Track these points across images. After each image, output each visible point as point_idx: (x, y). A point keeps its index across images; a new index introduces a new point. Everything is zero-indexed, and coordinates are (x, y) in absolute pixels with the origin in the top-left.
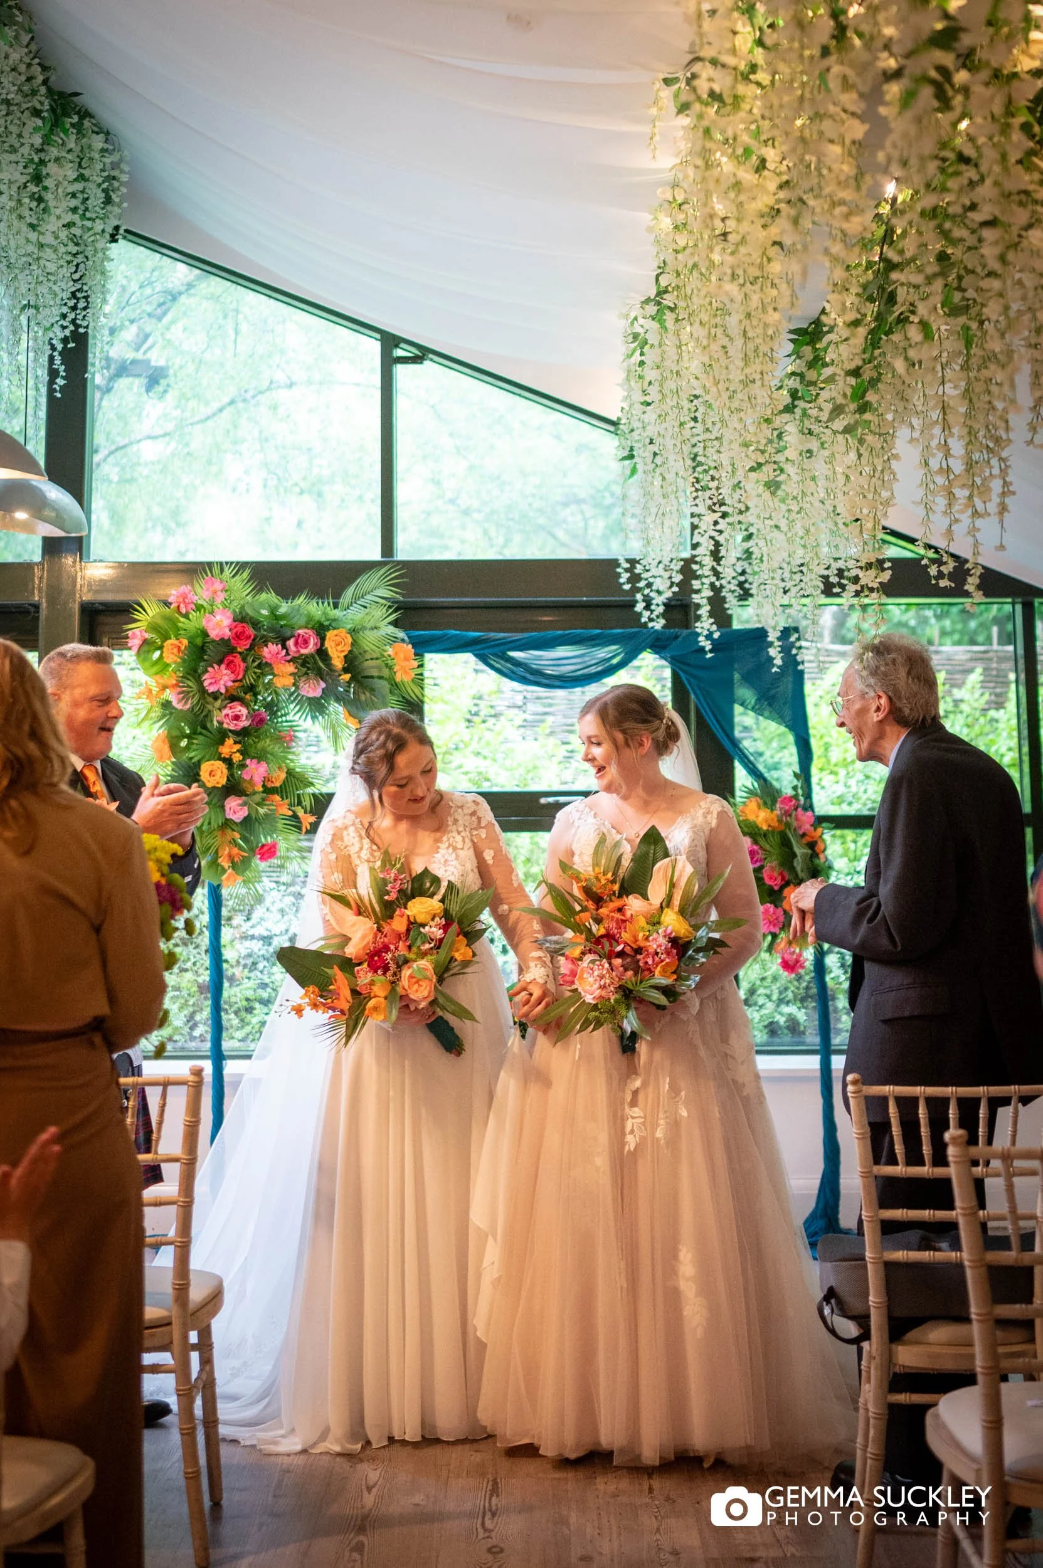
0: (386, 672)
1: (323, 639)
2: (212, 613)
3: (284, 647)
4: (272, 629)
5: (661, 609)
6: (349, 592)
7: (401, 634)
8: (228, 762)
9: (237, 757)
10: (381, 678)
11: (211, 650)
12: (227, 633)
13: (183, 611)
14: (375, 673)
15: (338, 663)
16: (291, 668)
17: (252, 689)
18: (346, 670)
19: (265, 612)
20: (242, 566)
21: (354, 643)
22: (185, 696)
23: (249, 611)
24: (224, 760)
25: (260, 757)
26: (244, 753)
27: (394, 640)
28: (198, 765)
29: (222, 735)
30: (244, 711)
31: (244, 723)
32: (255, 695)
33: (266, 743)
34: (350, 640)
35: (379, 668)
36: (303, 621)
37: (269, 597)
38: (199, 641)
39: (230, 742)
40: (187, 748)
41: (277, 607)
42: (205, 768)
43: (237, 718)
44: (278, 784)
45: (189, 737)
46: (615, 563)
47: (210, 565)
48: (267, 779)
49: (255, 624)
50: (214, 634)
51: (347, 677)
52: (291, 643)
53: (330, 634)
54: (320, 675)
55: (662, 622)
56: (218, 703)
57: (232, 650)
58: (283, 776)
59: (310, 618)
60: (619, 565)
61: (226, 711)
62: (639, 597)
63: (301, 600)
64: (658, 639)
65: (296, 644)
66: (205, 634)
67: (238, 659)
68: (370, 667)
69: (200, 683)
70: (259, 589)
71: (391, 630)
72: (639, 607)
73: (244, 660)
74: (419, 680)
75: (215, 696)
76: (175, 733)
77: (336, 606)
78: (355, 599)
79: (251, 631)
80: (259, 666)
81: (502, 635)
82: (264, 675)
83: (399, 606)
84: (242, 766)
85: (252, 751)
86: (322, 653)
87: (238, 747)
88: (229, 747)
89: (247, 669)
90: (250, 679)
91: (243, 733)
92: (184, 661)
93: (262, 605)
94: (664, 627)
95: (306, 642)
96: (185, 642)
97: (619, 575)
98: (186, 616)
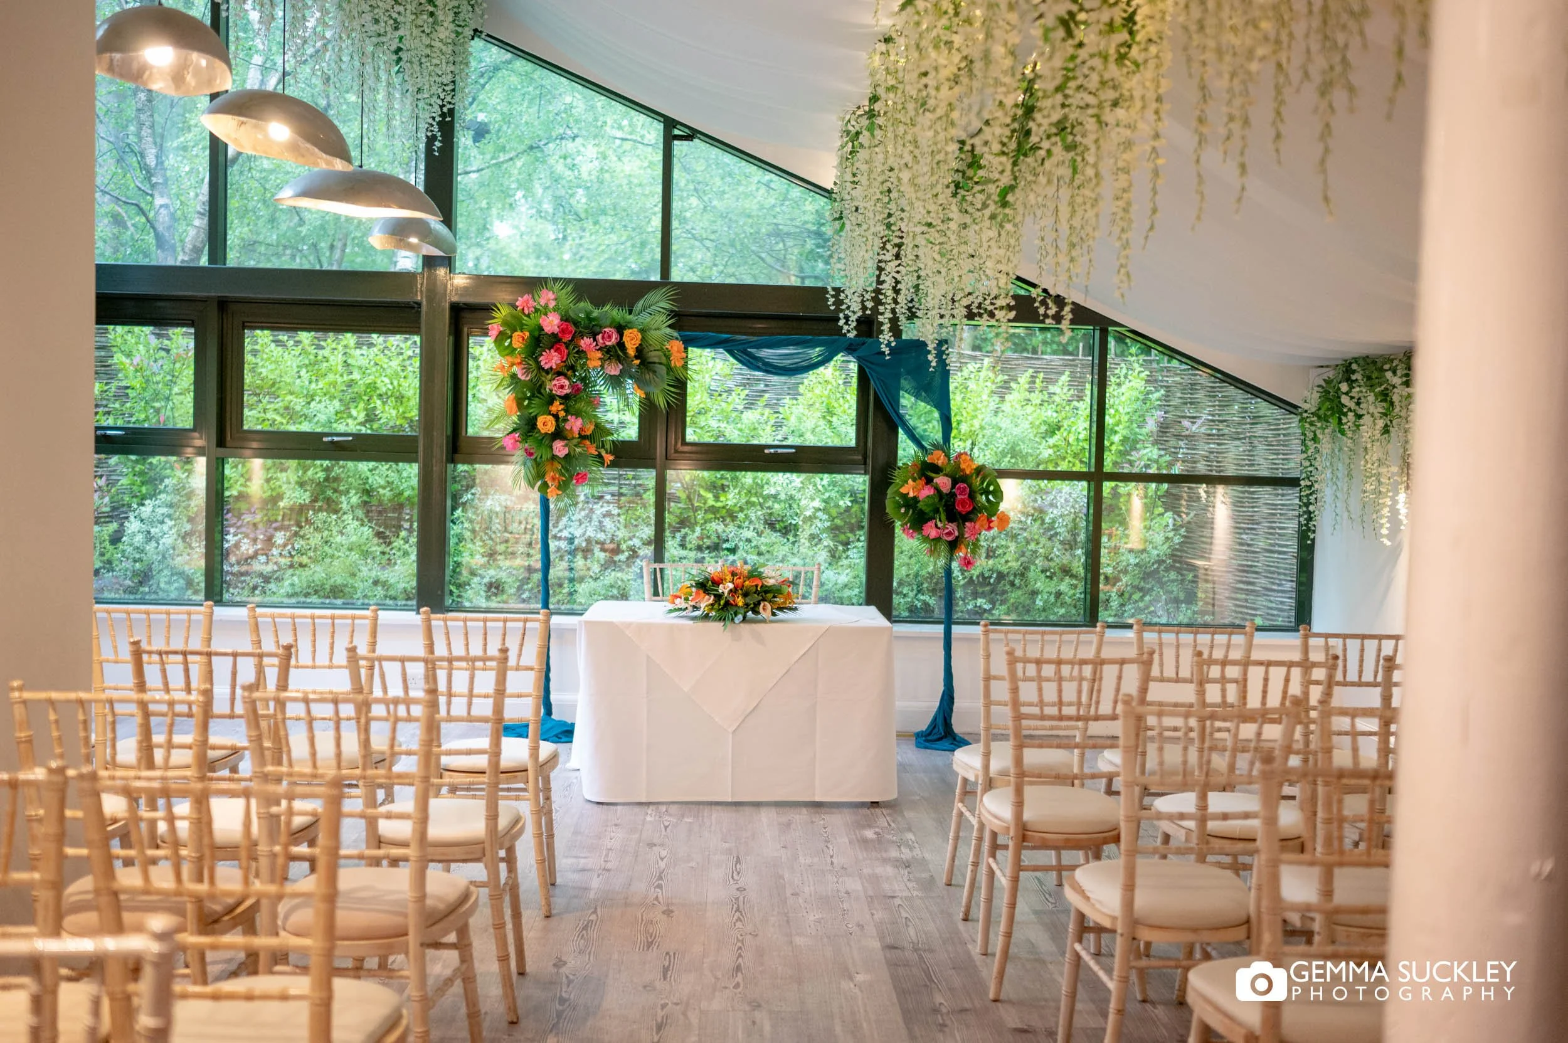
0: (664, 360)
1: (621, 335)
2: (546, 314)
3: (595, 340)
4: (586, 328)
5: (854, 324)
6: (640, 304)
7: (675, 334)
8: (556, 416)
9: (562, 414)
10: (661, 364)
11: (545, 340)
12: (556, 330)
13: (526, 312)
14: (656, 360)
15: (631, 352)
16: (599, 355)
17: (572, 368)
18: (636, 357)
19: (582, 315)
20: (567, 281)
21: (643, 339)
22: (527, 371)
23: (572, 314)
24: (553, 415)
25: (578, 414)
26: (566, 411)
27: (672, 337)
28: (535, 418)
29: (551, 399)
30: (567, 383)
31: (567, 391)
32: (574, 372)
33: (581, 405)
34: (640, 336)
35: (659, 357)
36: (608, 323)
37: (585, 305)
38: (536, 334)
39: (557, 403)
40: (528, 406)
41: (591, 312)
42: (541, 420)
43: (562, 387)
44: (588, 433)
45: (529, 399)
46: (824, 290)
47: (545, 279)
48: (582, 429)
49: (576, 324)
50: (548, 329)
51: (637, 362)
52: (599, 337)
53: (626, 332)
54: (619, 360)
55: (855, 333)
56: (550, 376)
57: (559, 341)
58: (593, 427)
59: (613, 320)
60: (828, 292)
61: (554, 382)
62: (841, 315)
63: (607, 308)
64: (851, 344)
65: (603, 338)
66: (541, 329)
67: (563, 348)
68: (653, 356)
69: (538, 363)
70: (579, 299)
71: (668, 331)
72: (841, 322)
73: (567, 348)
74: (685, 367)
75: (547, 372)
76: (520, 395)
77: (630, 312)
78: (643, 310)
79: (573, 328)
80: (577, 352)
81: (744, 337)
82: (580, 358)
83: (673, 314)
84: (565, 420)
85: (572, 410)
86: (621, 345)
87: (562, 407)
88: (557, 407)
89: (568, 355)
90: (571, 361)
91: (566, 398)
92: (526, 347)
93: (580, 311)
94: (856, 336)
95: (610, 337)
96: (527, 334)
97: (827, 299)
98: (528, 316)
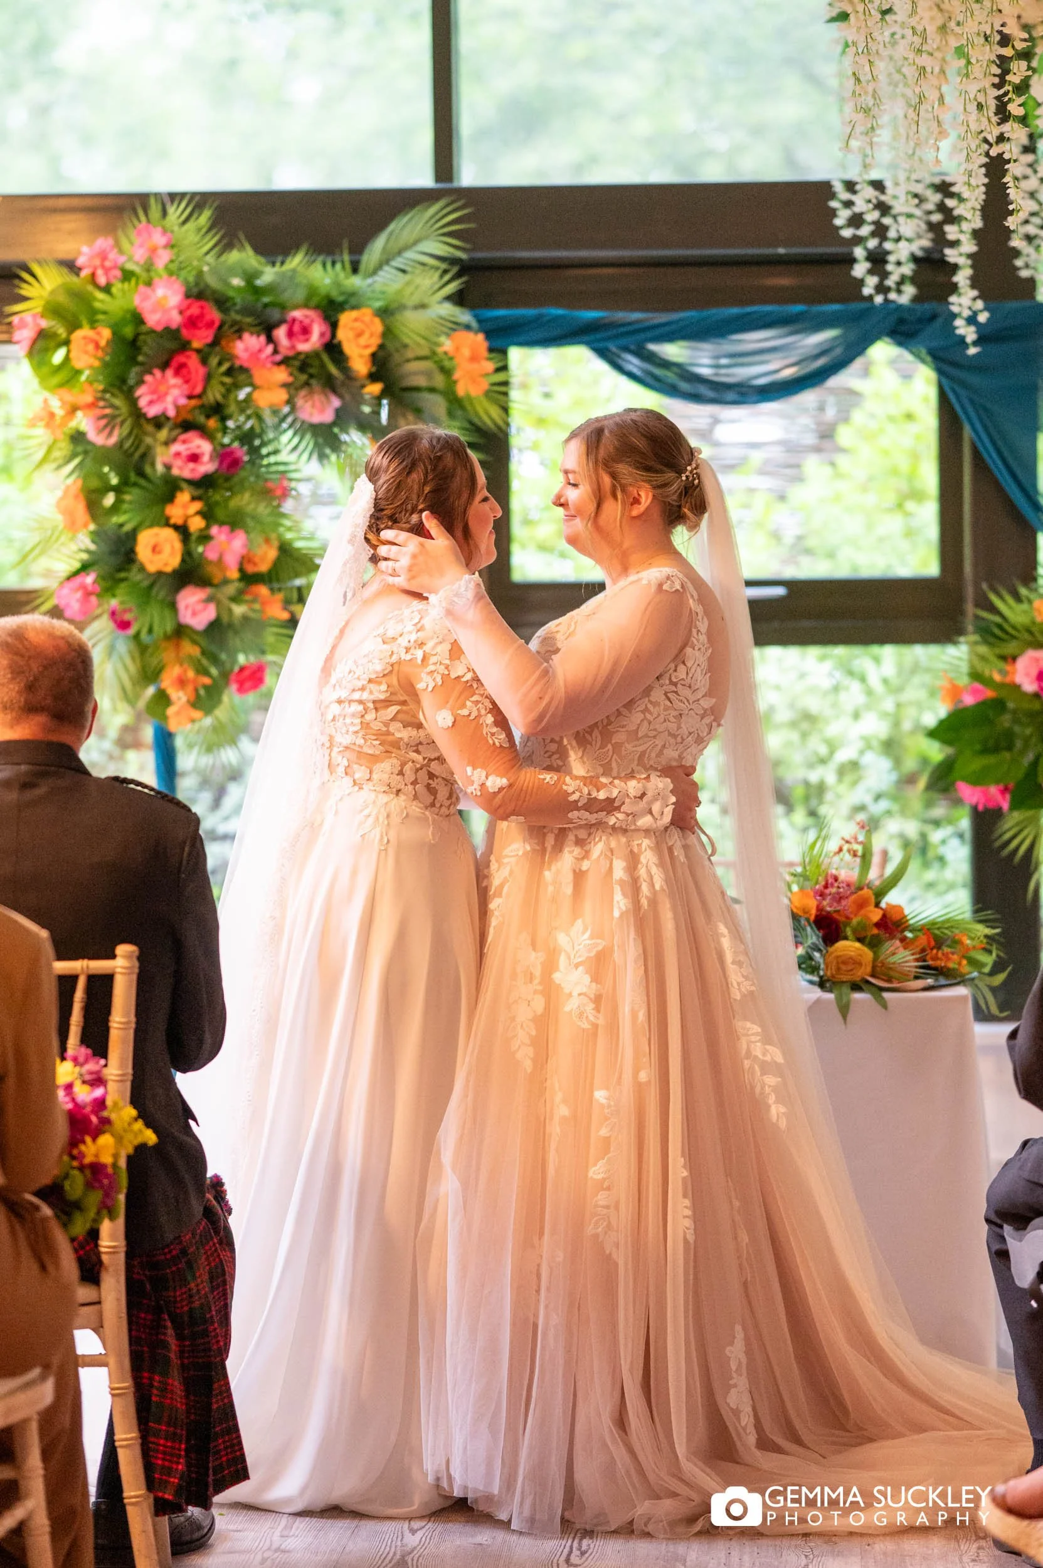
0: (439, 381)
1: (334, 326)
2: (149, 283)
3: (270, 339)
4: (247, 311)
5: (908, 269)
6: (378, 245)
7: (465, 316)
8: (182, 530)
9: (196, 524)
10: (432, 390)
11: (149, 347)
12: (176, 319)
13: (102, 280)
14: (421, 382)
15: (360, 365)
16: (281, 375)
17: (218, 410)
18: (373, 377)
19: (237, 282)
20: (199, 201)
21: (388, 333)
22: (109, 423)
23: (212, 282)
24: (176, 528)
25: (235, 522)
26: (208, 515)
27: (456, 326)
28: (132, 536)
29: (170, 488)
30: (205, 447)
31: (207, 466)
32: (224, 419)
33: (244, 501)
34: (378, 326)
35: (428, 374)
36: (300, 295)
37: (244, 257)
38: (128, 331)
39: (183, 497)
40: (115, 509)
41: (257, 274)
42: (145, 541)
43: (194, 458)
44: (264, 567)
45: (117, 490)
46: (824, 189)
47: (143, 200)
48: (244, 561)
49: (222, 302)
50: (153, 320)
51: (376, 388)
52: (281, 333)
53: (346, 319)
54: (330, 385)
55: (910, 291)
56: (163, 434)
57: (184, 347)
58: (272, 554)
59: (312, 291)
60: (833, 196)
61: (177, 447)
62: (859, 252)
63: (296, 261)
64: (901, 321)
65: (290, 334)
66: (138, 319)
67: (193, 361)
68: (415, 373)
69: (133, 402)
70: (227, 244)
71: (448, 310)
72: (859, 270)
73: (204, 361)
74: (500, 392)
75: (158, 422)
76: (95, 483)
77: (355, 270)
78: (385, 261)
79: (216, 315)
80: (229, 372)
81: (636, 316)
82: (237, 386)
83: (464, 269)
84: (205, 538)
85: (220, 513)
86: (333, 349)
87: (197, 506)
88: (184, 507)
89: (208, 378)
90: (214, 394)
91: (204, 485)
92: (106, 365)
93: (232, 271)
94: (916, 299)
95: (306, 331)
96: (106, 333)
97: (833, 213)
98: (107, 289)
